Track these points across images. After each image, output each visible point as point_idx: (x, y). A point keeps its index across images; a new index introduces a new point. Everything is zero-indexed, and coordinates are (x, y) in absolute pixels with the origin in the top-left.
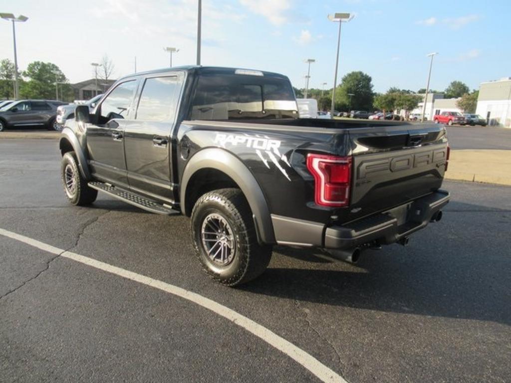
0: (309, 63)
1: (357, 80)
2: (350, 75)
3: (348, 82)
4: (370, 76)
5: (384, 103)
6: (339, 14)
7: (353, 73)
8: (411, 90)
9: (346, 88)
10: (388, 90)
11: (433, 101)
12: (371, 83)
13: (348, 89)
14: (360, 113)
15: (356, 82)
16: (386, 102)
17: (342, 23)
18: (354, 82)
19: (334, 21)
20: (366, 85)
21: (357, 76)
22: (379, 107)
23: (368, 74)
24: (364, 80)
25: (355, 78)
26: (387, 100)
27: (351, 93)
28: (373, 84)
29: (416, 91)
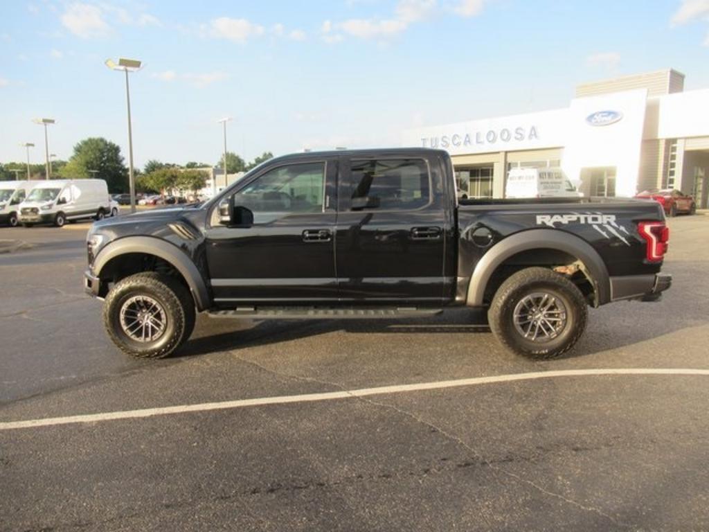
0: (45, 125)
1: (99, 150)
2: (85, 143)
3: (86, 153)
4: (117, 144)
5: (162, 182)
6: (125, 61)
7: (90, 140)
8: (177, 163)
9: (83, 162)
10: (147, 164)
11: (214, 178)
12: (120, 154)
13: (87, 163)
14: (122, 197)
15: (98, 154)
16: (165, 181)
17: (129, 74)
18: (95, 154)
19: (115, 69)
20: (114, 158)
21: (98, 145)
22: (155, 187)
23: (113, 142)
24: (109, 150)
25: (94, 148)
26: (166, 178)
27: (93, 169)
28: (124, 156)
29: (184, 164)
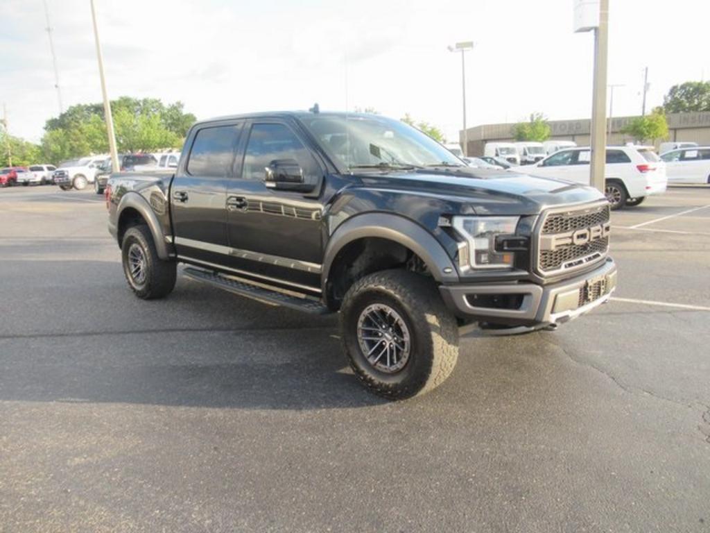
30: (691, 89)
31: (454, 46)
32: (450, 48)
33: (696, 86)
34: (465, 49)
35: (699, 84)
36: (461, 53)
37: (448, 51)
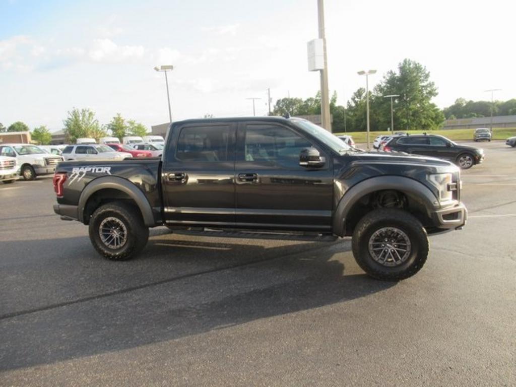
30: (288, 102)
31: (159, 68)
32: (157, 69)
33: (290, 100)
34: (167, 70)
35: (292, 99)
36: (164, 73)
37: (155, 71)
